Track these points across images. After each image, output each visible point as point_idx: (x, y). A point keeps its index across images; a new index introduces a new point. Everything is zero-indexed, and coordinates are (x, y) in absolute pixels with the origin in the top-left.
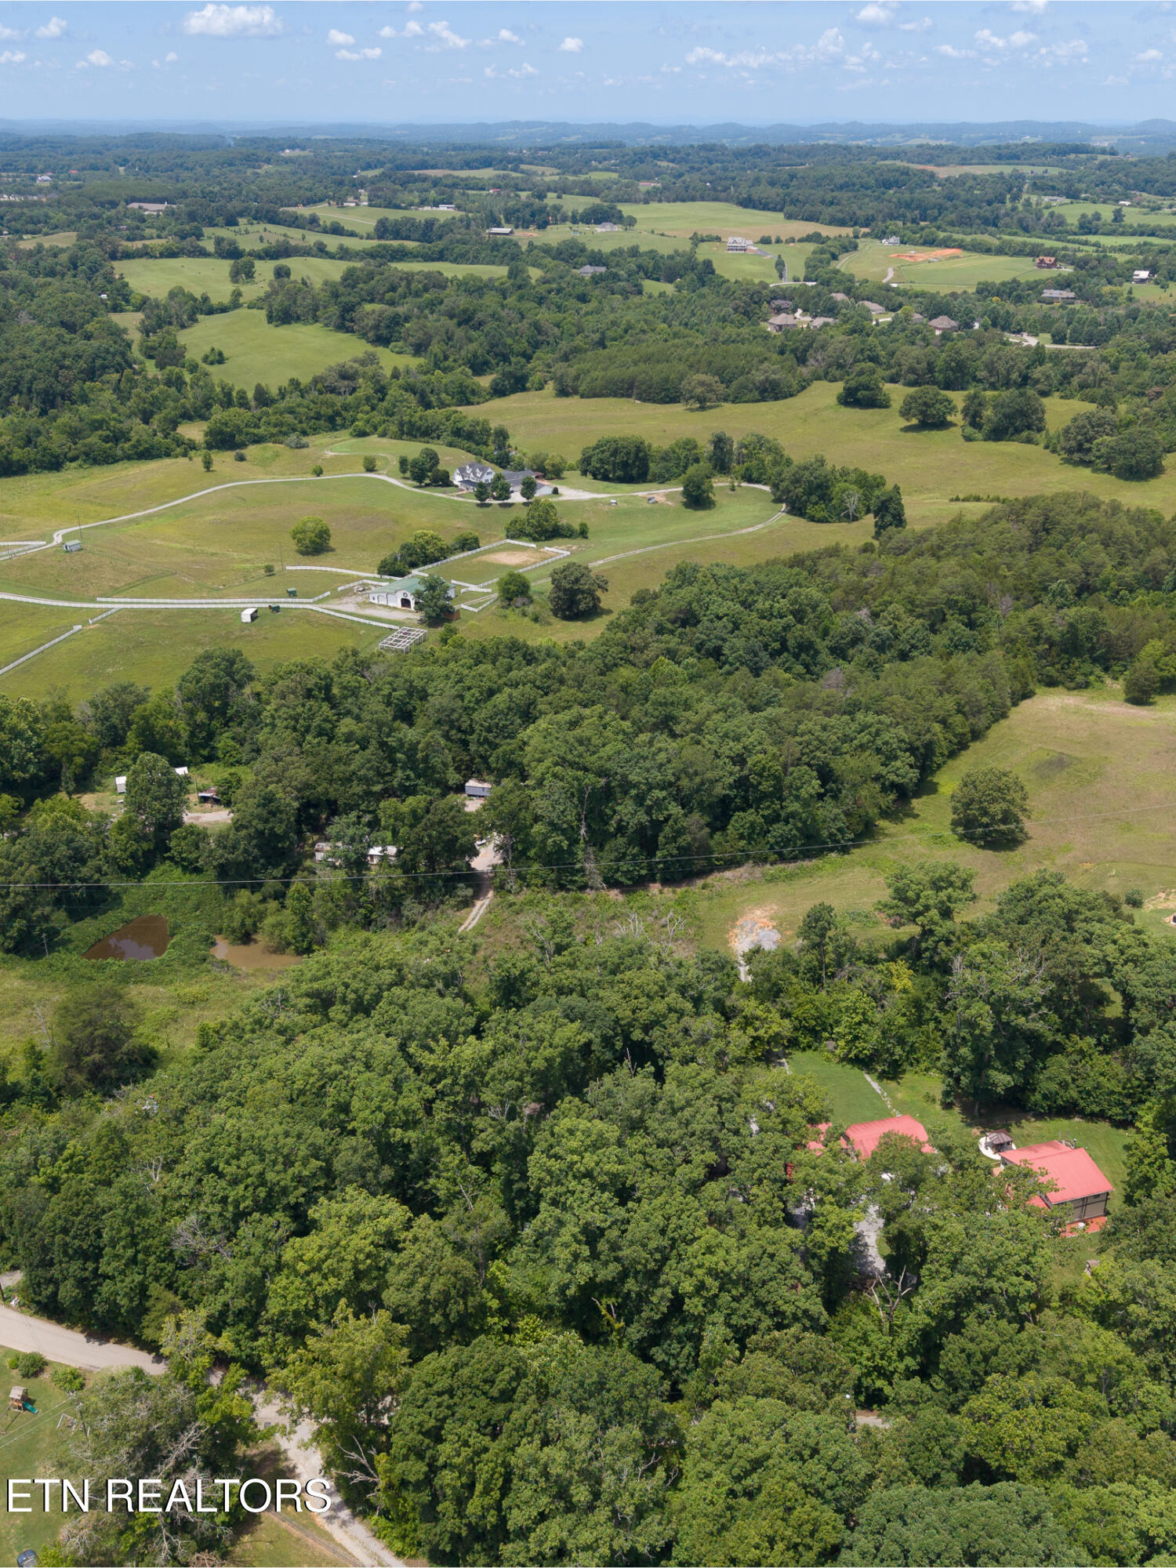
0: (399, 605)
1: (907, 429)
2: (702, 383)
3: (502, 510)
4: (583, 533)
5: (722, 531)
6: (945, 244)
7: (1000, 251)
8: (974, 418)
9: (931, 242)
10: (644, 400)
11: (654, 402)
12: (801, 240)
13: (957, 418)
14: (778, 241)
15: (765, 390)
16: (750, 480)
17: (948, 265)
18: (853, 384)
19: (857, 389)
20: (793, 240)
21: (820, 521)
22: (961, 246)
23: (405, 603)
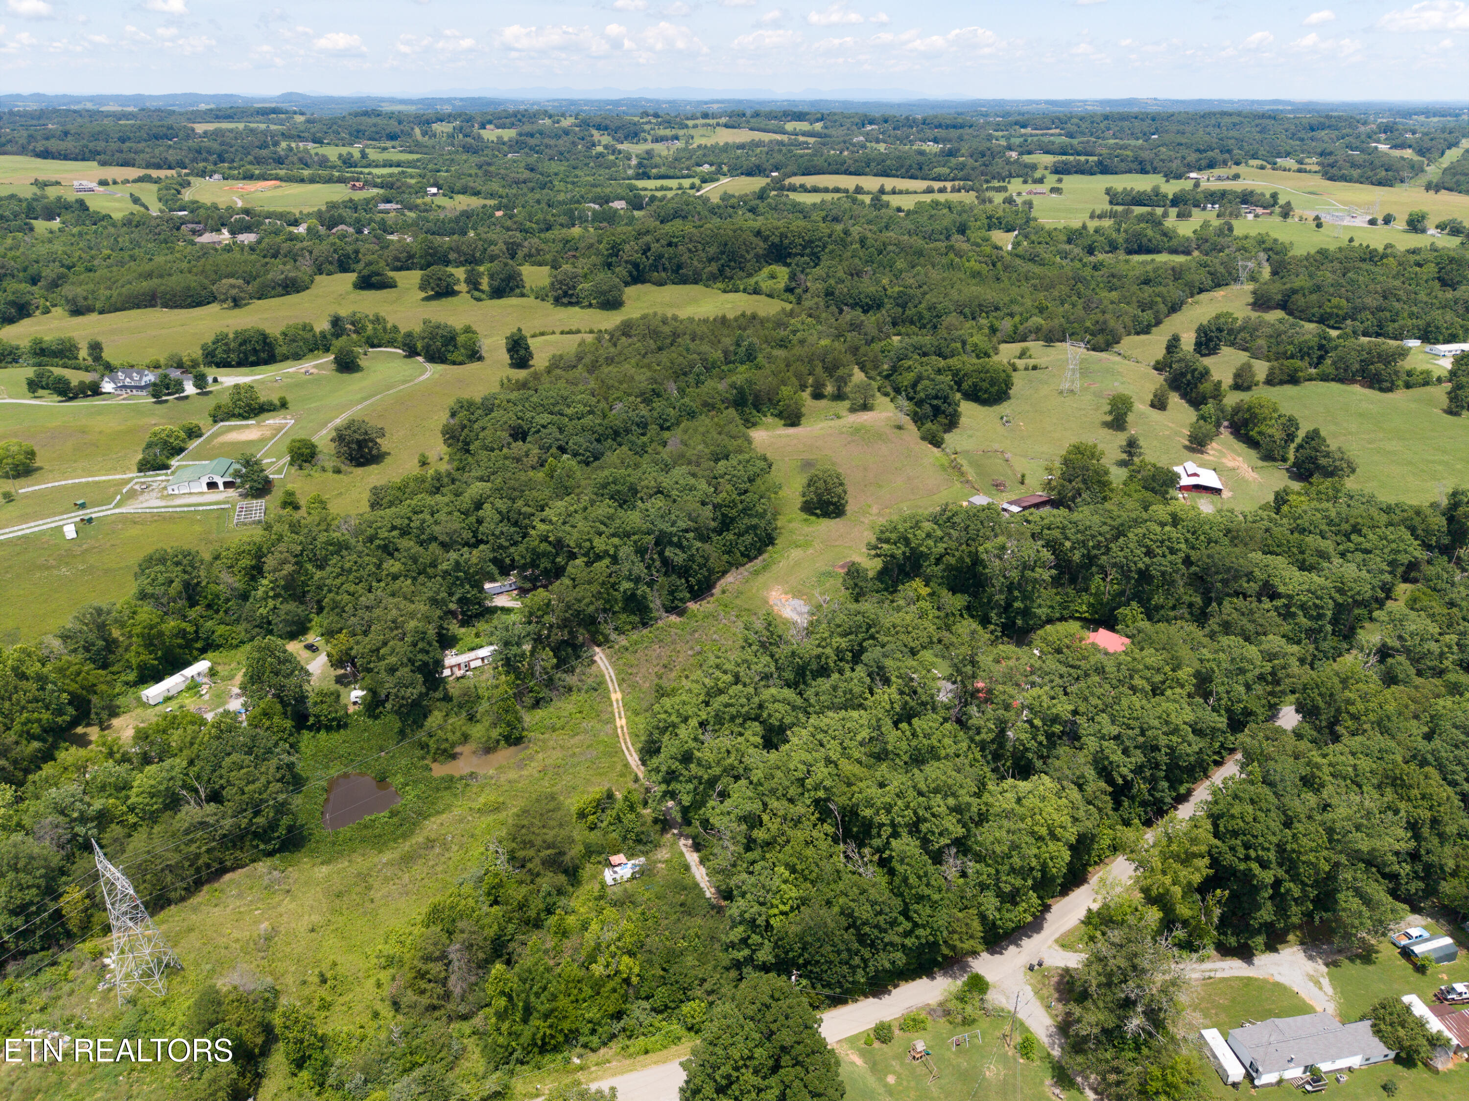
0: (205, 488)
1: (427, 299)
2: (233, 286)
3: (181, 403)
4: (284, 405)
5: (405, 382)
6: (263, 177)
7: (312, 180)
8: (473, 284)
9: (249, 177)
10: (171, 308)
11: (181, 307)
12: (135, 181)
13: (462, 287)
14: (115, 183)
15: (287, 286)
16: (373, 346)
17: (269, 194)
18: (366, 272)
19: (370, 276)
20: (127, 181)
21: (461, 364)
22: (277, 178)
23: (212, 485)
